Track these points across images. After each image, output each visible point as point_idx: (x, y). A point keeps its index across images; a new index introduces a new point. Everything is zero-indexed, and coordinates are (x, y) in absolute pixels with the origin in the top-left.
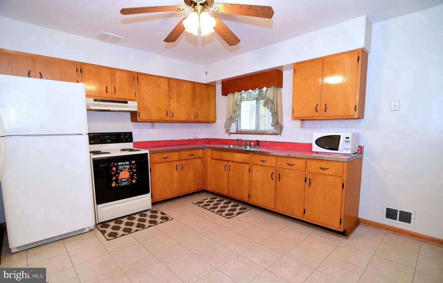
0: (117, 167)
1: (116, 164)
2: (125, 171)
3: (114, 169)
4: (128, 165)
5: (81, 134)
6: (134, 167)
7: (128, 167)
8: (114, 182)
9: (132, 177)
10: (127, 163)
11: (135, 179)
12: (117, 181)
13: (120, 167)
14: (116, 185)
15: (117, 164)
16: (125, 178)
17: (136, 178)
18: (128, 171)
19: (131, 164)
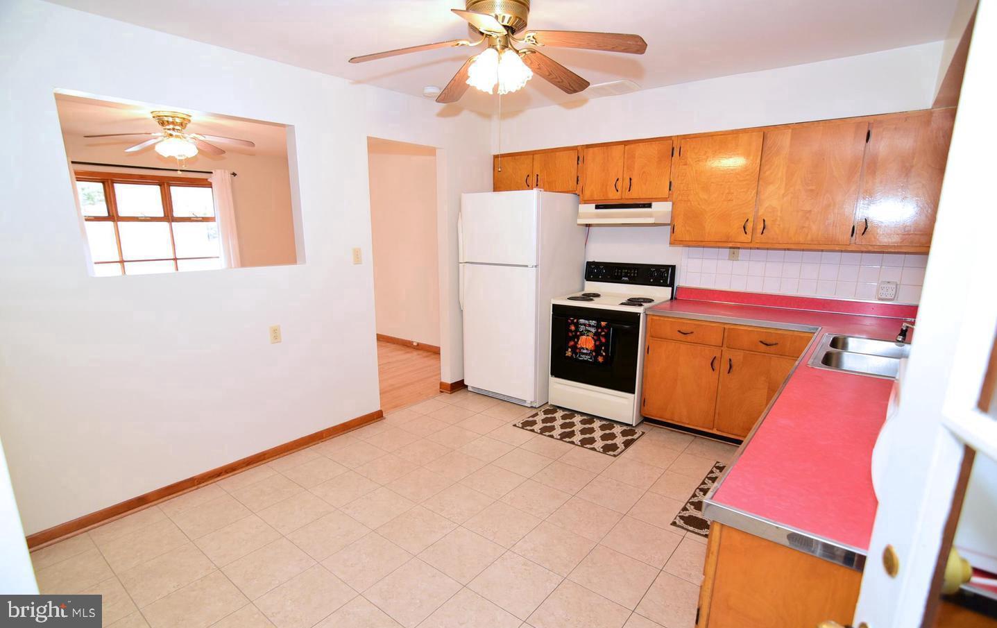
0: (577, 325)
1: (575, 321)
2: (588, 336)
3: (573, 328)
4: (593, 326)
5: (527, 266)
6: (603, 333)
7: (593, 330)
8: (570, 350)
9: (597, 349)
10: (593, 323)
11: (602, 355)
12: (574, 348)
13: (582, 328)
14: (572, 356)
15: (577, 321)
16: (587, 349)
17: (604, 354)
18: (593, 338)
19: (598, 326)
